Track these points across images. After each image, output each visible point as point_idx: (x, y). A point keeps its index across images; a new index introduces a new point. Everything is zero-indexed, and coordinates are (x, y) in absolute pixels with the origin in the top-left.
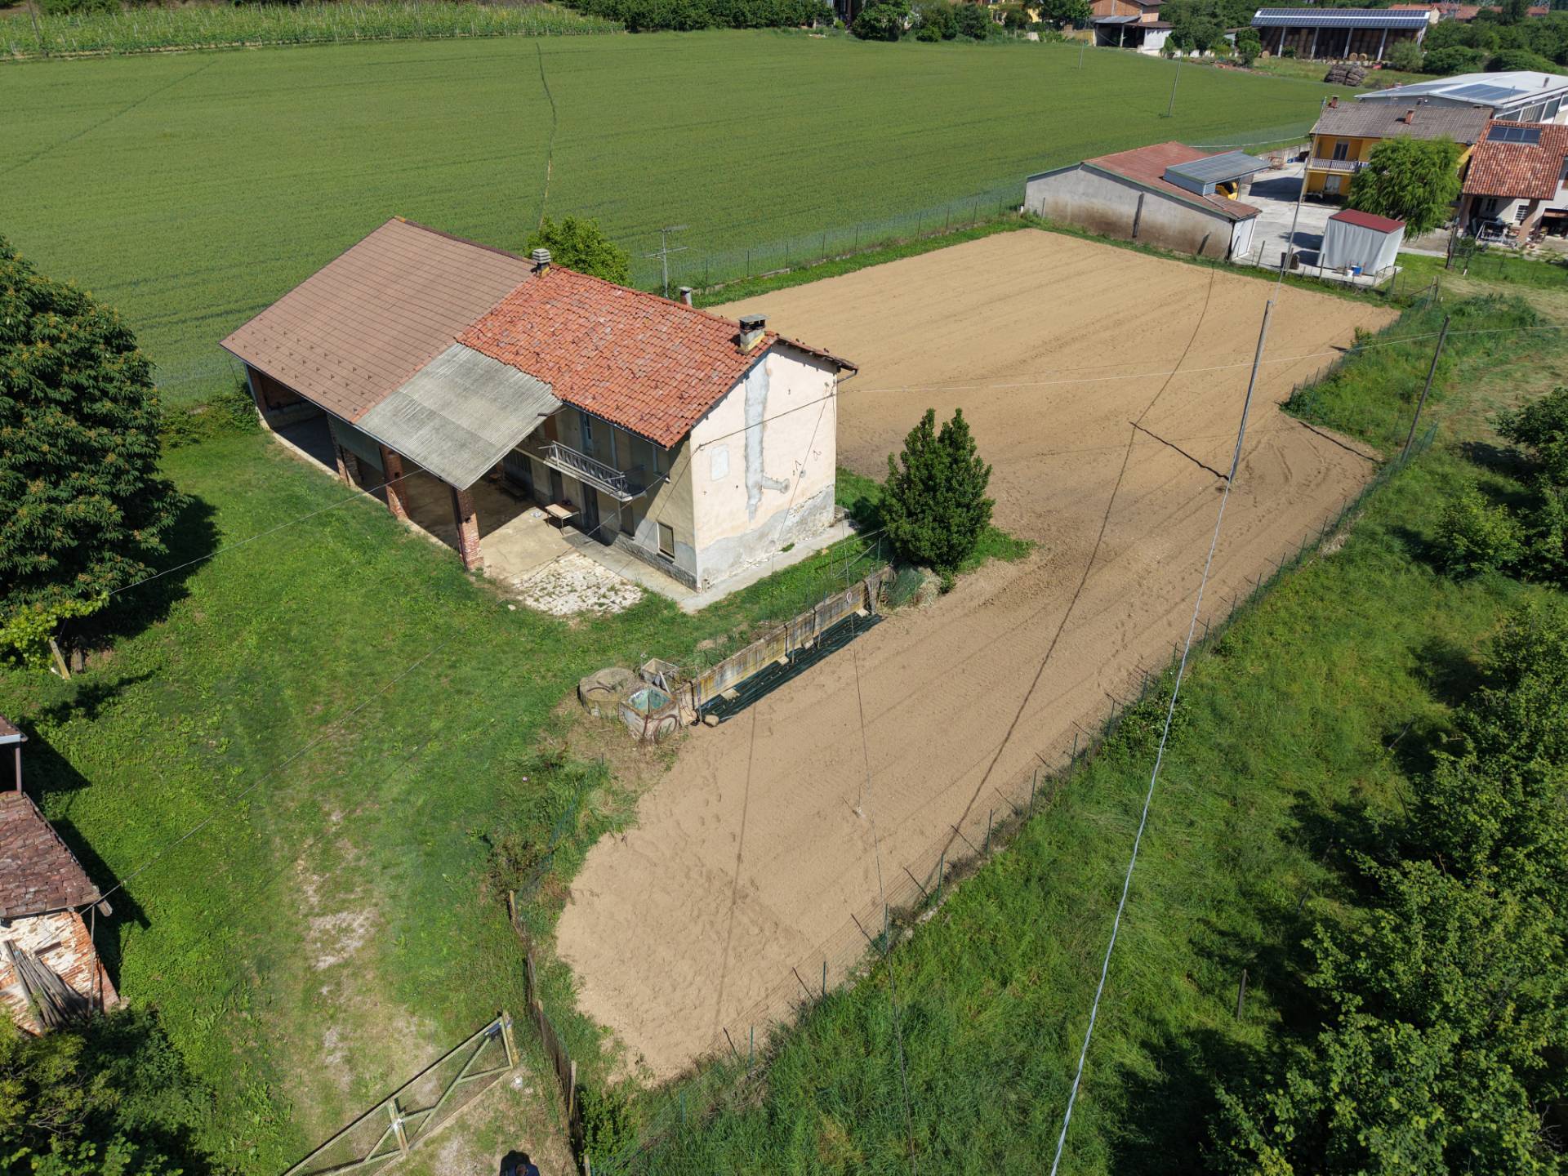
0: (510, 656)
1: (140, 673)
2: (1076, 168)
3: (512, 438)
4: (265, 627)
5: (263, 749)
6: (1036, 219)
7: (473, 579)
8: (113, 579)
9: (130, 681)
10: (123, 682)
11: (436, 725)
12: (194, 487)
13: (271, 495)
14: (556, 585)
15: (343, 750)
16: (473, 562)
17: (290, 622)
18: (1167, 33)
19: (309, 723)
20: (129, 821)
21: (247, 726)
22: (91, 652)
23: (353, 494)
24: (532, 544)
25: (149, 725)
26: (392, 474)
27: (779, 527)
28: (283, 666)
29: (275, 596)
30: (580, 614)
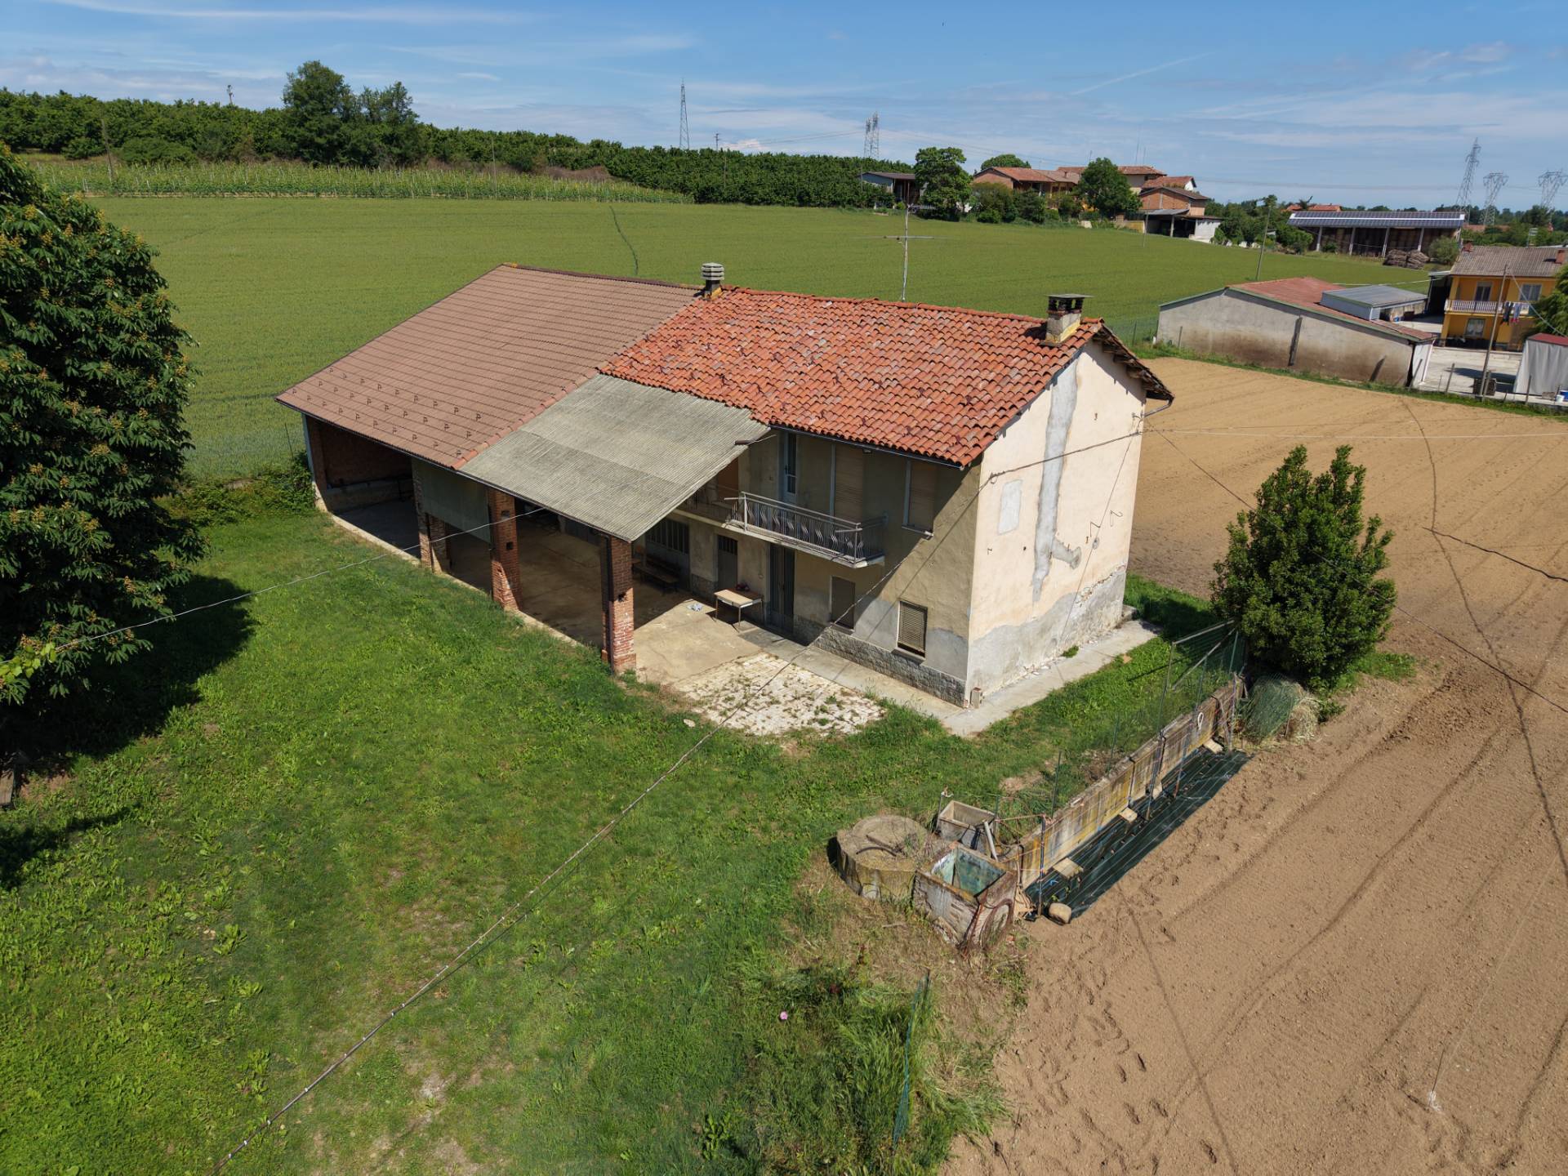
0: (703, 793)
1: (106, 812)
2: (1218, 293)
3: (700, 473)
4: (311, 746)
5: (298, 946)
6: (1173, 350)
7: (622, 685)
8: (79, 648)
9: (86, 825)
10: (76, 826)
11: (602, 907)
12: (224, 569)
13: (327, 579)
14: (748, 695)
15: (441, 951)
16: (622, 660)
17: (350, 738)
18: (1217, 224)
19: (382, 899)
20: (30, 1092)
21: (272, 905)
22: (33, 778)
23: (440, 582)
24: (698, 642)
25: (105, 898)
26: (503, 544)
27: (1063, 621)
28: (336, 806)
29: (326, 704)
30: (794, 734)
